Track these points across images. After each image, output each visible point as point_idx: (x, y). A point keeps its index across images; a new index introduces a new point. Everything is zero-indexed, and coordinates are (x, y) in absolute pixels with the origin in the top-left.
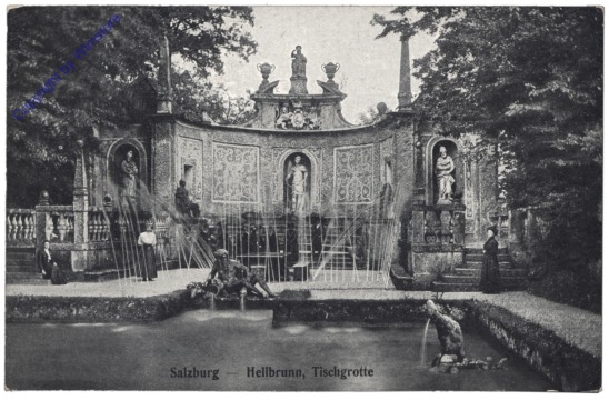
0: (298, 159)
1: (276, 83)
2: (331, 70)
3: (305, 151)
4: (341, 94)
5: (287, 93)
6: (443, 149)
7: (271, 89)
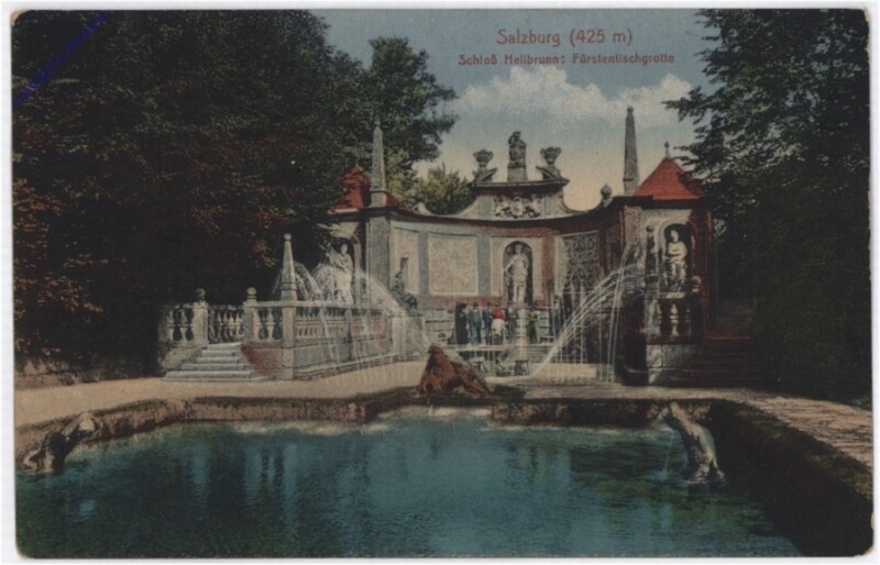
0: (519, 248)
1: (494, 170)
2: (550, 154)
3: (525, 240)
4: (561, 179)
5: (505, 180)
6: (675, 235)
7: (489, 177)
